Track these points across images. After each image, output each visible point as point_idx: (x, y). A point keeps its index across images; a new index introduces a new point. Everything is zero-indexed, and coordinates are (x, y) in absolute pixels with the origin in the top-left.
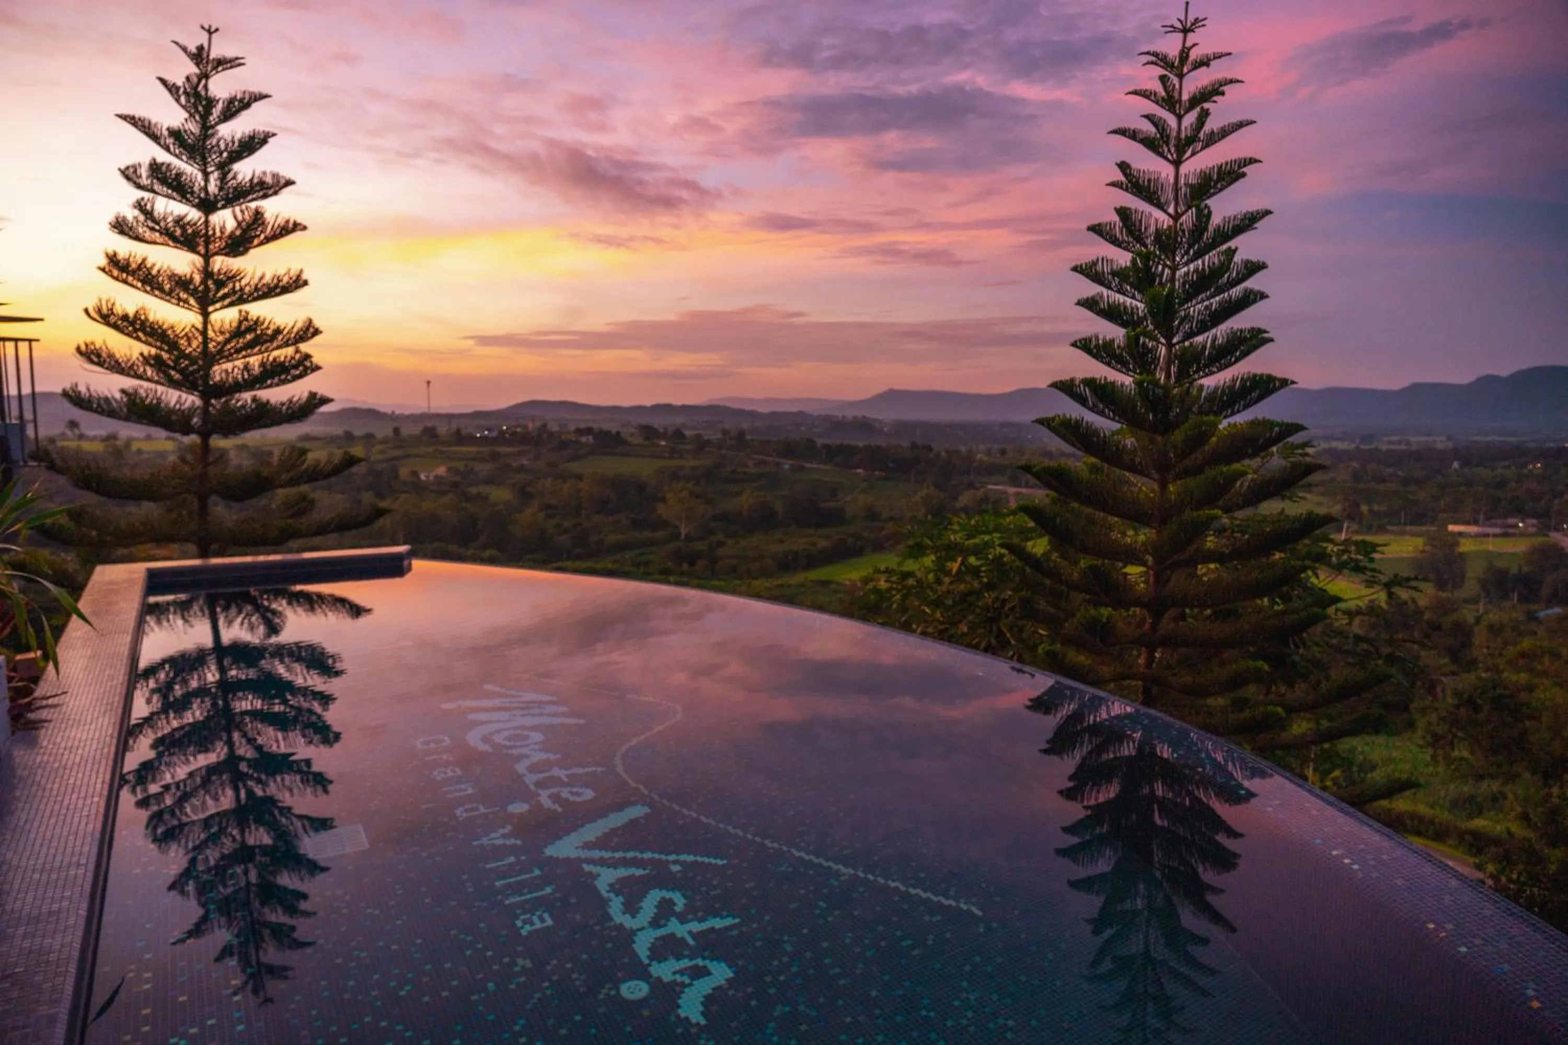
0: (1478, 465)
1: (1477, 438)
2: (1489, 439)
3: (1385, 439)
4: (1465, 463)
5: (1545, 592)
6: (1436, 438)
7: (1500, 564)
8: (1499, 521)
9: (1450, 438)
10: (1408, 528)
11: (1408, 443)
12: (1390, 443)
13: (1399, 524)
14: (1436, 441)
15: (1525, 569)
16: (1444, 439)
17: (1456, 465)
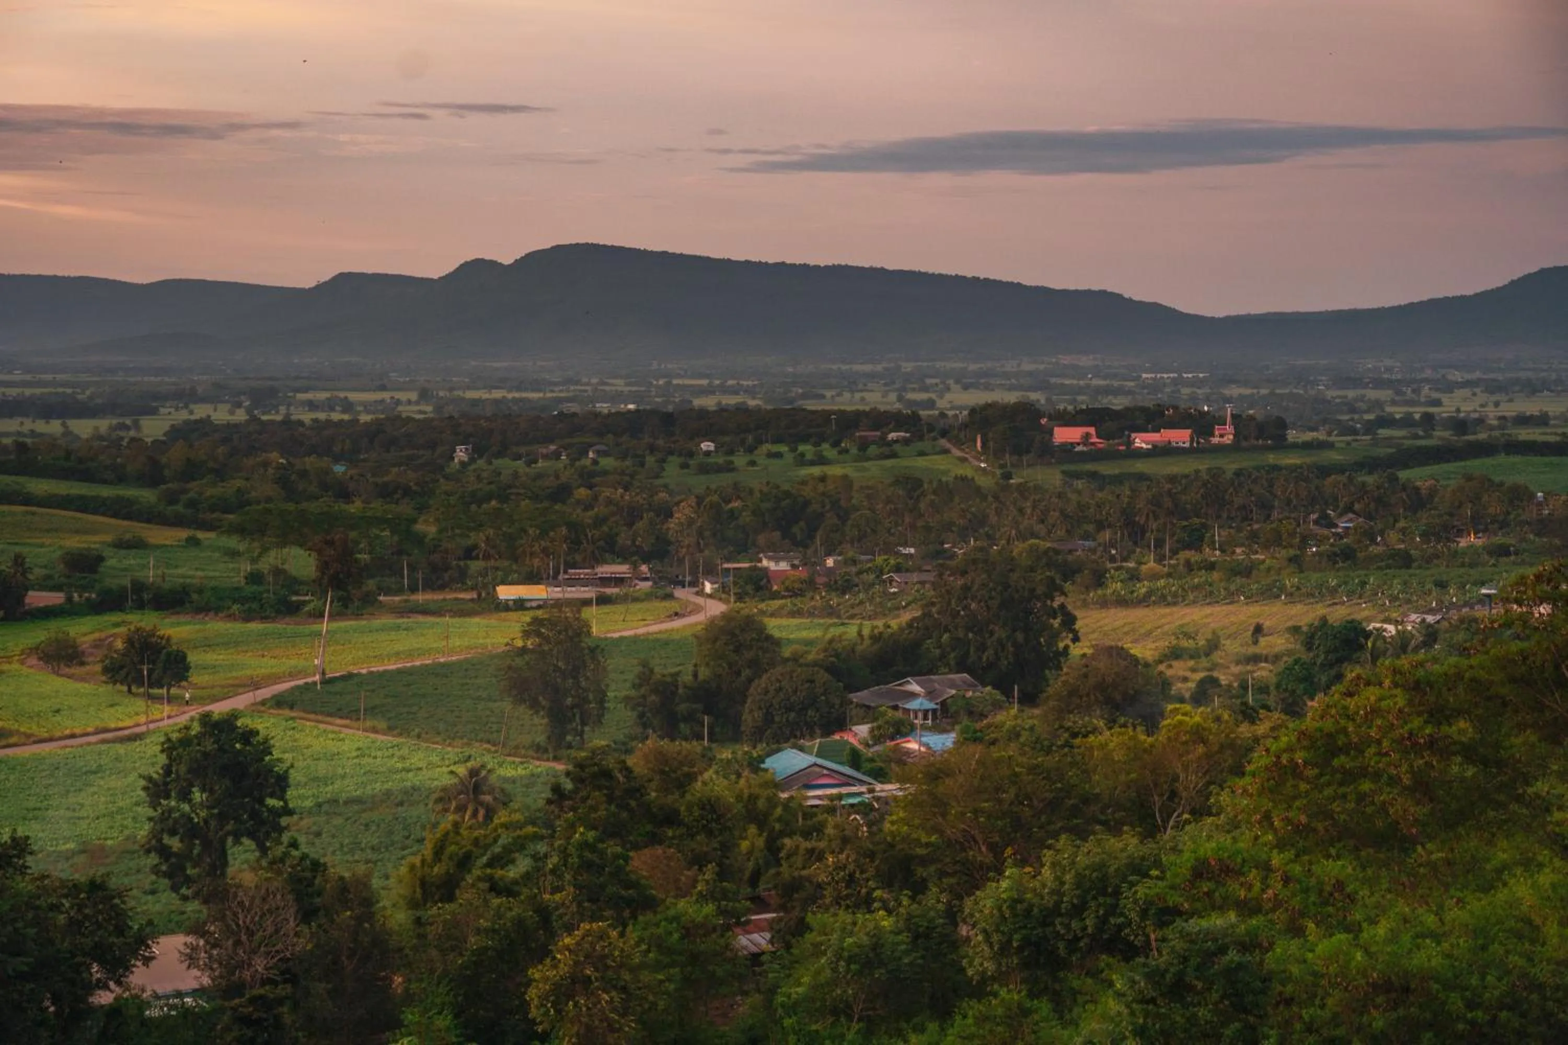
0: (499, 455)
1: (471, 395)
2: (497, 394)
3: (301, 396)
4: (478, 451)
5: (750, 716)
6: (399, 395)
7: (662, 668)
8: (583, 572)
9: (424, 395)
10: (420, 597)
11: (348, 406)
12: (312, 406)
13: (400, 591)
14: (398, 402)
15: (704, 673)
16: (414, 396)
17: (461, 454)
